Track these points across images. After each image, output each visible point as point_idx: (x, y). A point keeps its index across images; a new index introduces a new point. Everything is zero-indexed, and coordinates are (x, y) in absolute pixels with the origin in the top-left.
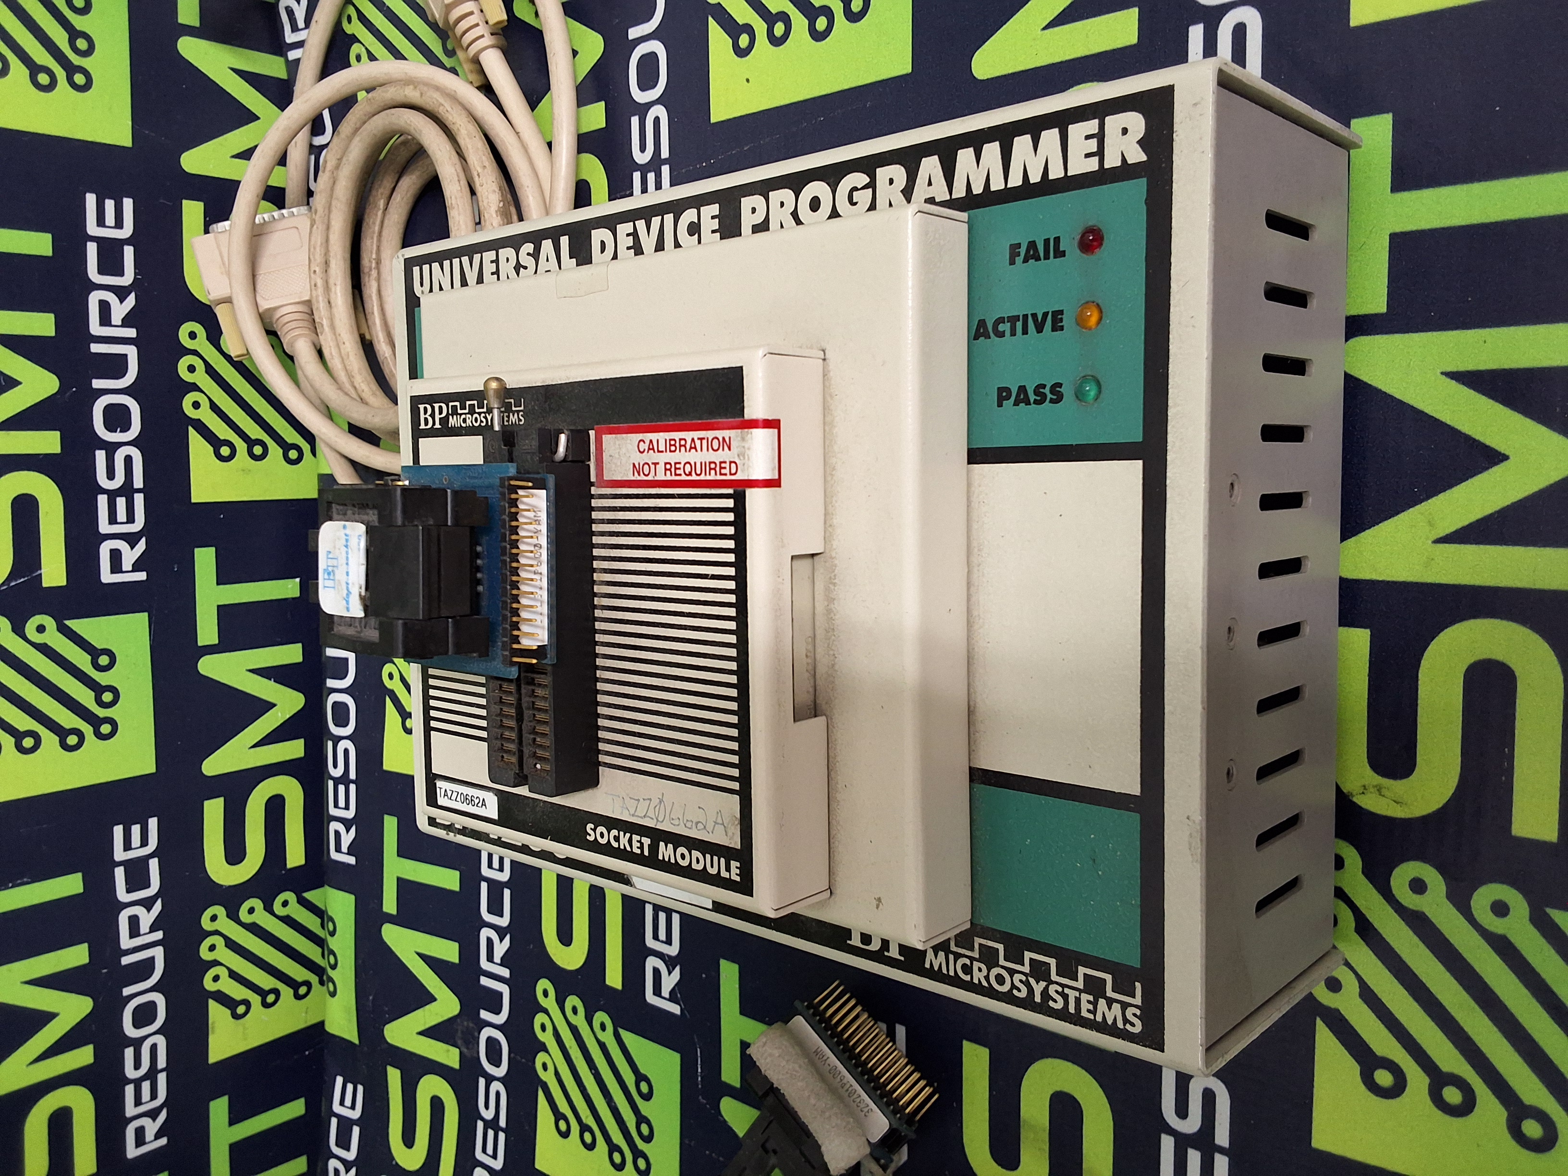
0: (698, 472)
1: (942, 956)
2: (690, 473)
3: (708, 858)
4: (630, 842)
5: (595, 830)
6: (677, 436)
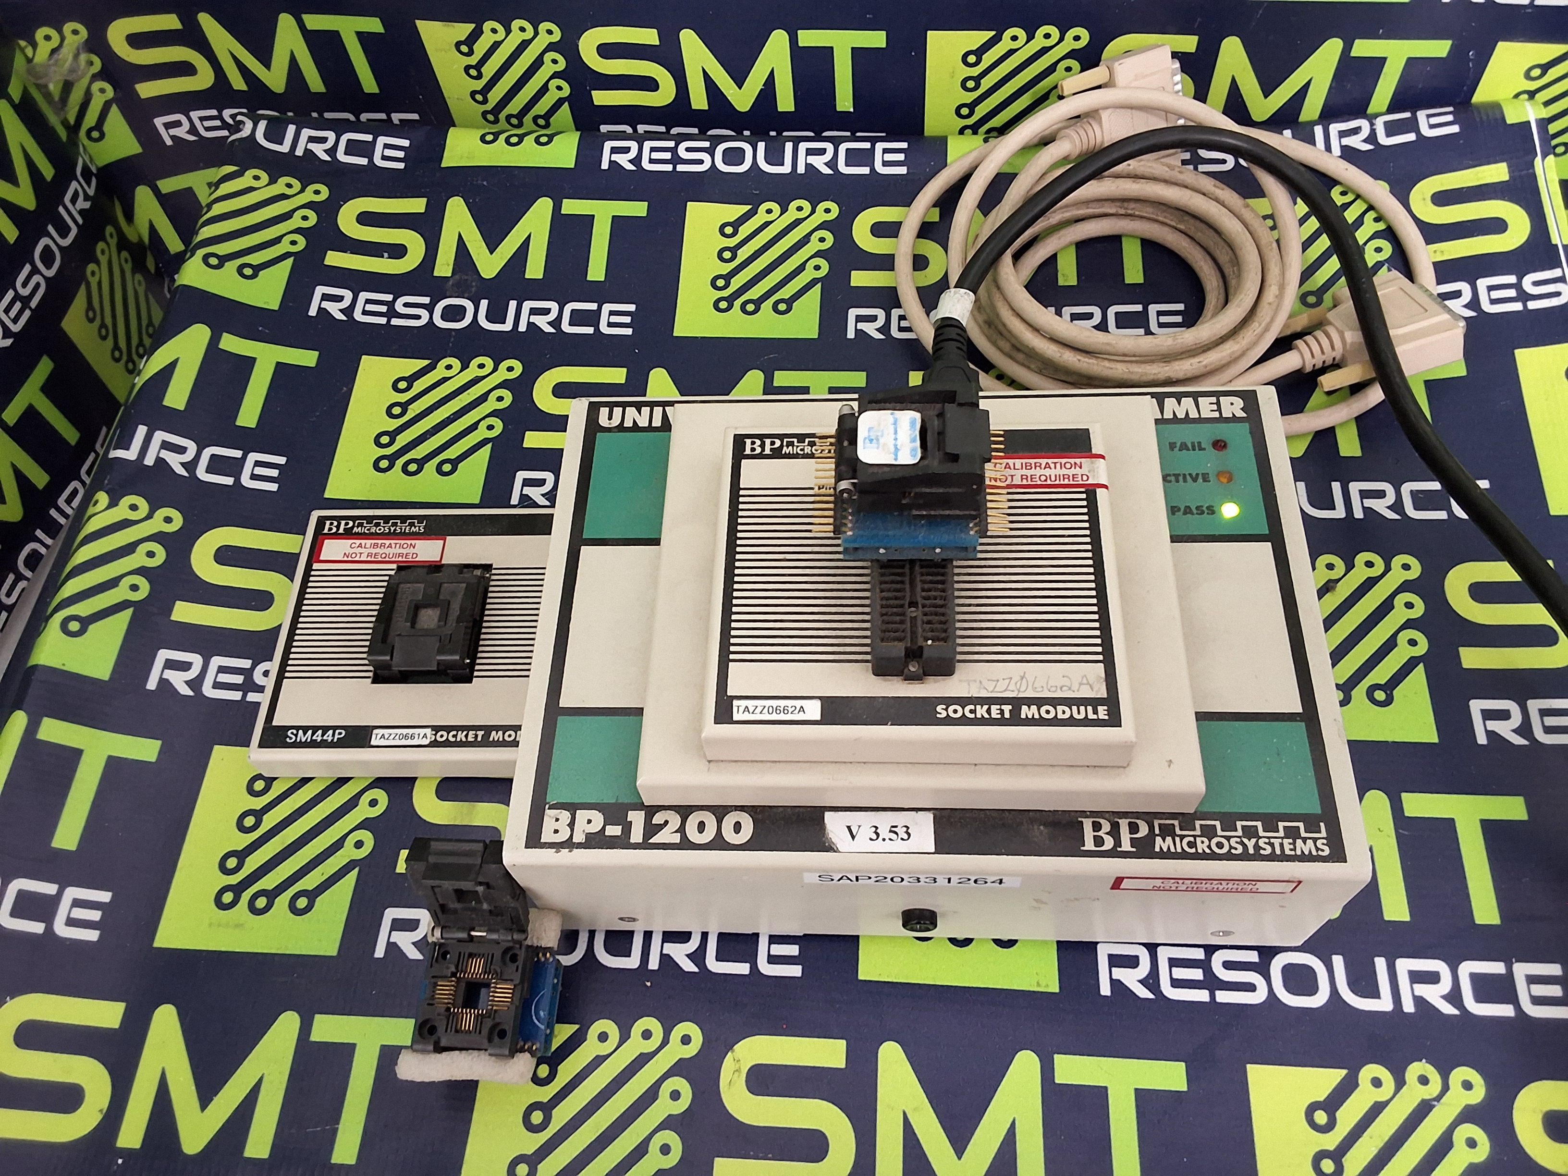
0: (1053, 479)
1: (1169, 839)
2: (1046, 480)
3: (1074, 708)
4: (989, 711)
5: (946, 709)
6: (1033, 461)
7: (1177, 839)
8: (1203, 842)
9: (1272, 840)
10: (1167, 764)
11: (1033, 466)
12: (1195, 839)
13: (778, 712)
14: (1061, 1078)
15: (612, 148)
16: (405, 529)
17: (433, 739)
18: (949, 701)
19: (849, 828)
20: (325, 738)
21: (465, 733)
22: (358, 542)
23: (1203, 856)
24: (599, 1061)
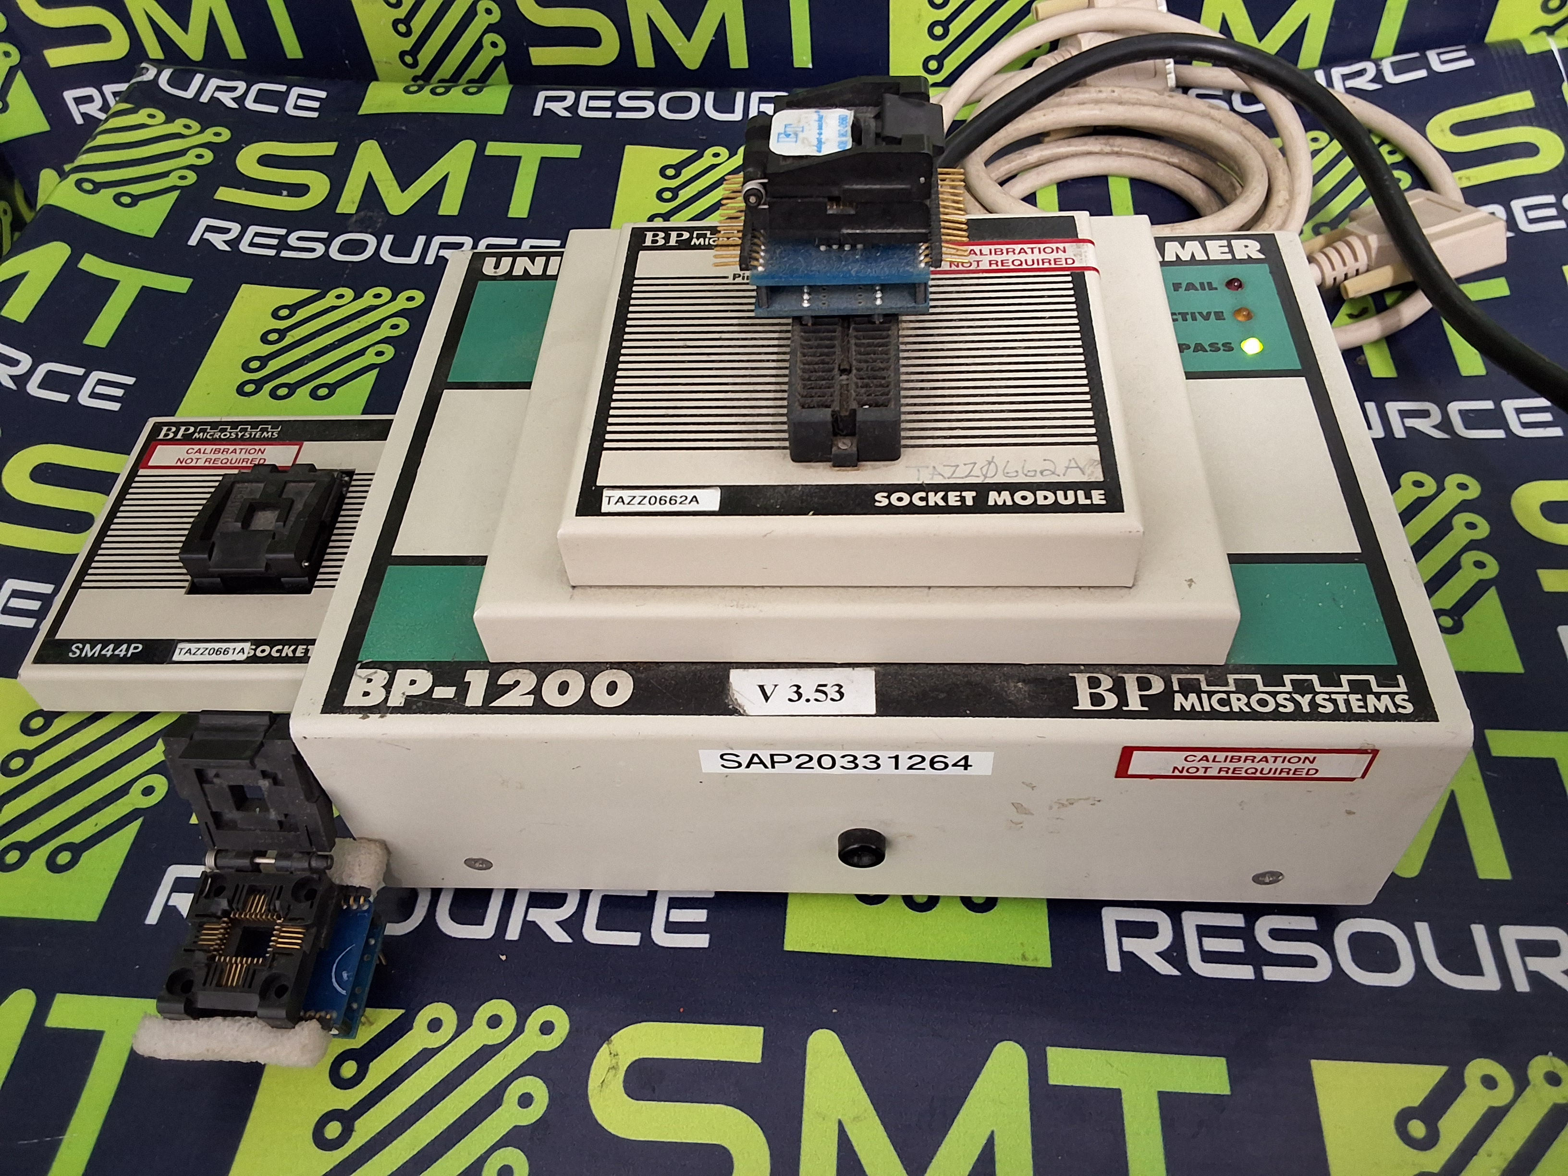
0: (1030, 263)
1: (1193, 697)
2: (1021, 265)
3: (1060, 494)
4: (945, 498)
5: (888, 497)
6: (1004, 247)
7: (1204, 696)
8: (1239, 700)
9: (1333, 696)
10: (1186, 583)
11: (1005, 251)
12: (1228, 696)
13: (663, 502)
14: (1055, 1078)
15: (546, 97)
16: (255, 435)
17: (252, 653)
18: (891, 489)
19: (762, 687)
20: (116, 652)
21: (293, 647)
22: (196, 447)
23: (1241, 716)
24: (426, 1055)
